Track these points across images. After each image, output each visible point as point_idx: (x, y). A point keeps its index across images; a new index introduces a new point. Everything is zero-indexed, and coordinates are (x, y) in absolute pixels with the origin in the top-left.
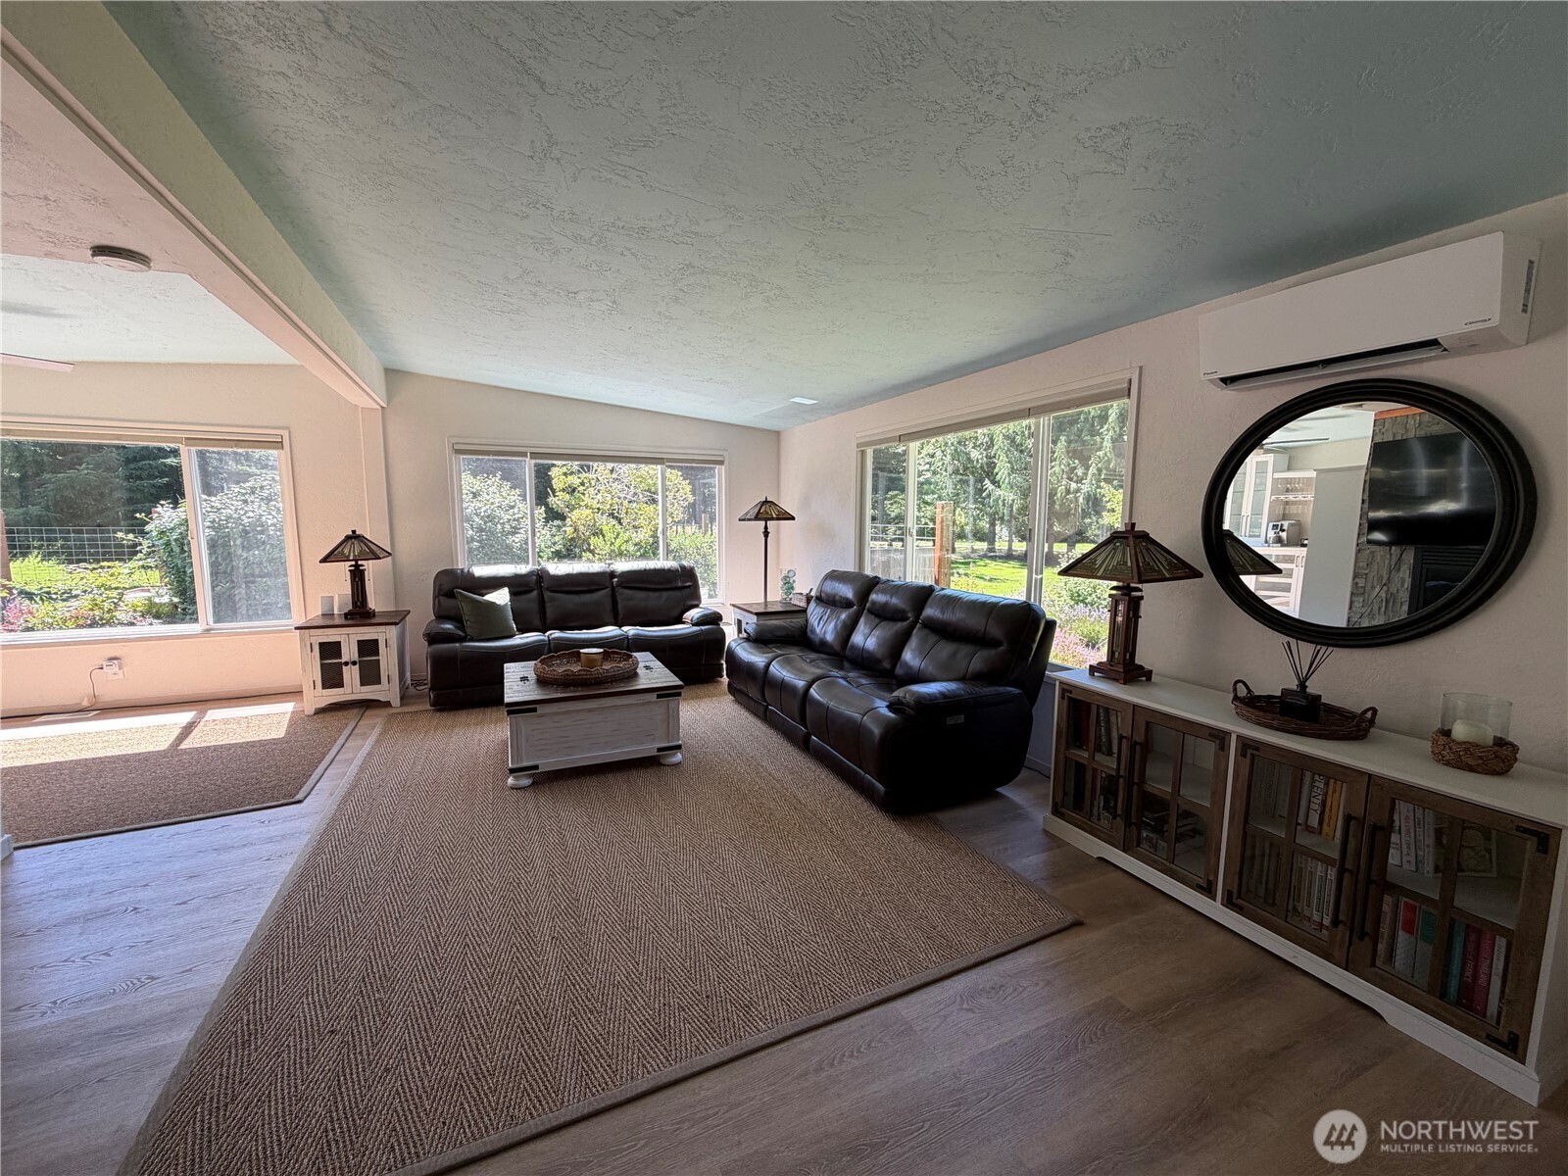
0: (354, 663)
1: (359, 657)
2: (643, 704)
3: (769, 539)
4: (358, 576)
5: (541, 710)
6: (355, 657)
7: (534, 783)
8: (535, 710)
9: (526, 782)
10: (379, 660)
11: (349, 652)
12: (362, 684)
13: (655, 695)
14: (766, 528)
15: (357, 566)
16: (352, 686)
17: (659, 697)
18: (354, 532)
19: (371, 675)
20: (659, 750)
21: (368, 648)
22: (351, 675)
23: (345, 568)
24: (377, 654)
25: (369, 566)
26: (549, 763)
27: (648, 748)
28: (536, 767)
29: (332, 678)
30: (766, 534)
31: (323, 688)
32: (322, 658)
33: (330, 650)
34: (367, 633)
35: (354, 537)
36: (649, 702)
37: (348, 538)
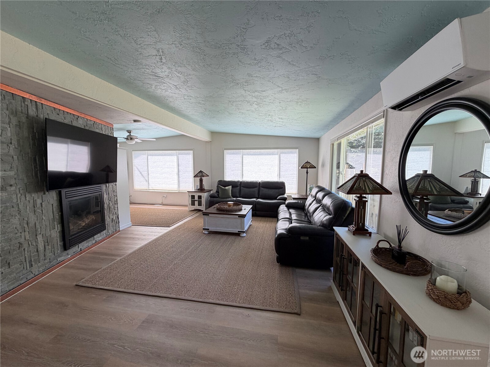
0: (197, 201)
1: (198, 199)
2: (235, 218)
3: (308, 174)
4: (201, 181)
5: (210, 215)
6: (197, 199)
7: (209, 233)
8: (209, 215)
9: (206, 232)
10: (201, 201)
11: (196, 198)
12: (198, 206)
13: (237, 216)
14: (307, 171)
15: (201, 178)
16: (196, 207)
17: (239, 217)
18: (201, 171)
19: (200, 204)
20: (239, 231)
21: (200, 197)
22: (196, 203)
23: (198, 179)
24: (201, 199)
25: (204, 178)
26: (212, 229)
27: (236, 231)
28: (208, 229)
29: (193, 204)
30: (307, 173)
31: (192, 205)
32: (192, 199)
33: (193, 197)
34: (200, 194)
35: (201, 172)
36: (236, 218)
37: (199, 172)
